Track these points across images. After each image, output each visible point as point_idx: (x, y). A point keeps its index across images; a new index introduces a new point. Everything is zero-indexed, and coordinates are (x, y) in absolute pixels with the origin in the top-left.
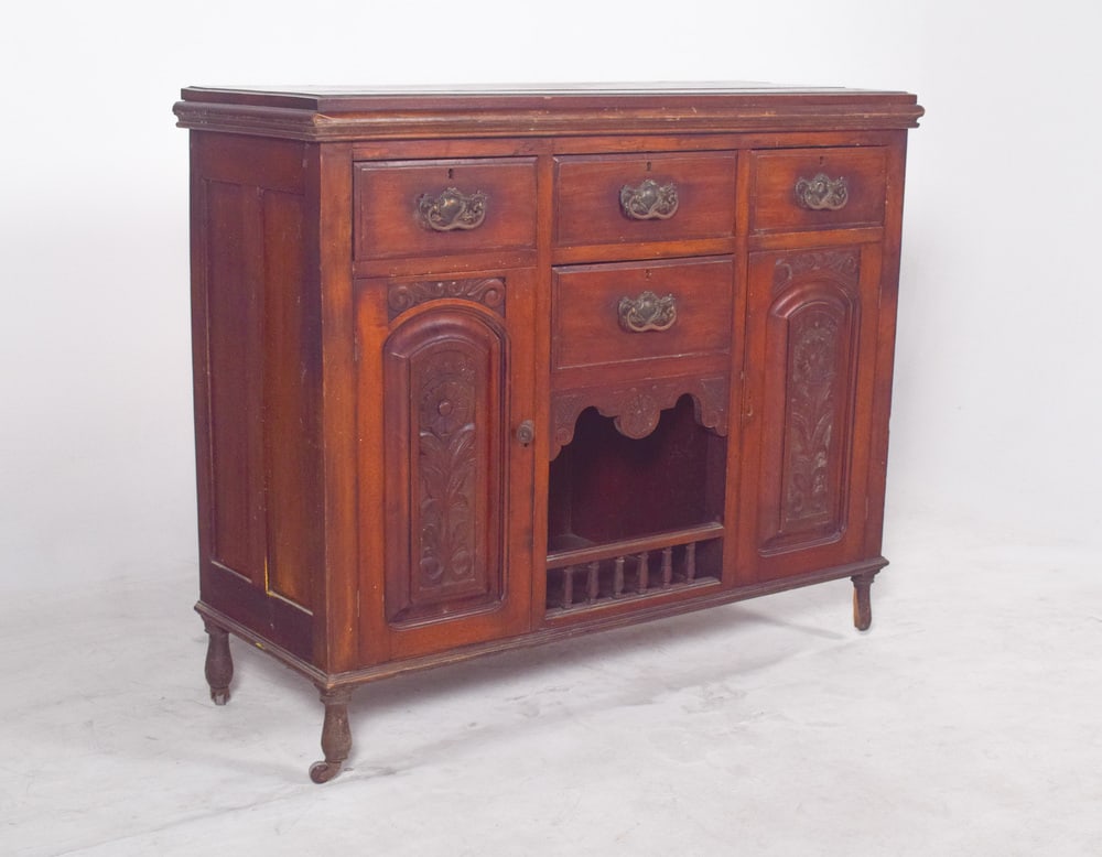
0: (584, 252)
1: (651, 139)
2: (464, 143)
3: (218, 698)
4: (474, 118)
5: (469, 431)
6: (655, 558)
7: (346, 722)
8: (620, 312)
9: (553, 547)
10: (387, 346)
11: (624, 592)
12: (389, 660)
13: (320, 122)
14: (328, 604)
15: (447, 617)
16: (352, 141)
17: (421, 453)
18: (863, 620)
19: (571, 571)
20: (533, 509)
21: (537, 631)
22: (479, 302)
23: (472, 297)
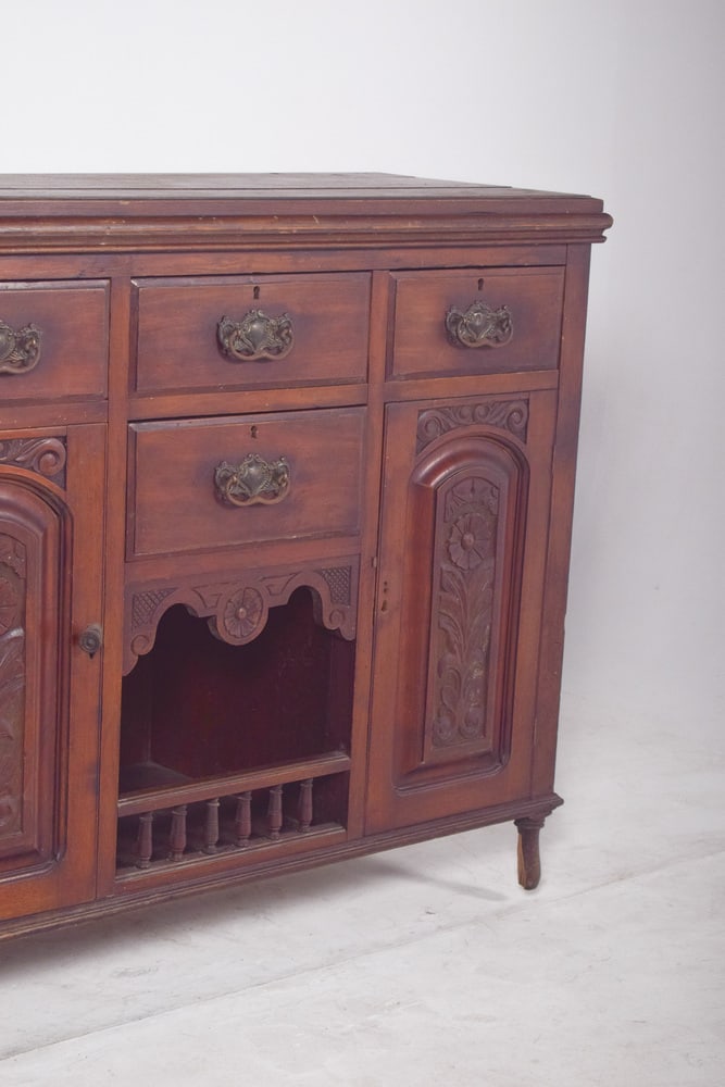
0: (172, 404)
1: (259, 257)
2: (13, 260)
4: (27, 229)
5: (15, 639)
6: (261, 798)
8: (218, 481)
9: (127, 786)
11: (219, 843)
18: (530, 876)
19: (151, 818)
20: (100, 738)
21: (104, 899)
22: (32, 469)
23: (23, 462)
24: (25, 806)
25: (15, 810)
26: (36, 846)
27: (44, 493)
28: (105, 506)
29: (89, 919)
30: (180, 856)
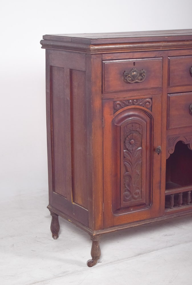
0: (178, 89)
2: (138, 53)
3: (55, 237)
4: (142, 45)
5: (139, 150)
7: (99, 247)
8: (190, 109)
9: (168, 187)
10: (113, 121)
11: (191, 202)
12: (113, 226)
13: (92, 47)
14: (93, 208)
15: (132, 212)
16: (102, 54)
17: (124, 157)
19: (174, 196)
20: (161, 175)
21: (162, 216)
22: (143, 106)
23: (141, 105)
24: (142, 192)
25: (140, 193)
26: (145, 202)
27: (146, 113)
28: (162, 116)
29: (158, 221)
30: (181, 205)
